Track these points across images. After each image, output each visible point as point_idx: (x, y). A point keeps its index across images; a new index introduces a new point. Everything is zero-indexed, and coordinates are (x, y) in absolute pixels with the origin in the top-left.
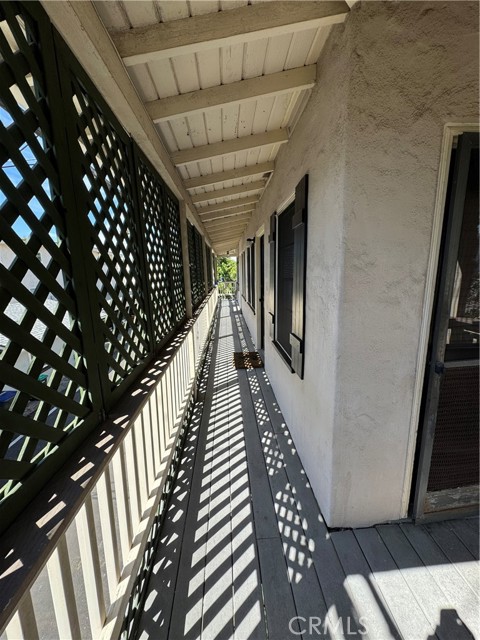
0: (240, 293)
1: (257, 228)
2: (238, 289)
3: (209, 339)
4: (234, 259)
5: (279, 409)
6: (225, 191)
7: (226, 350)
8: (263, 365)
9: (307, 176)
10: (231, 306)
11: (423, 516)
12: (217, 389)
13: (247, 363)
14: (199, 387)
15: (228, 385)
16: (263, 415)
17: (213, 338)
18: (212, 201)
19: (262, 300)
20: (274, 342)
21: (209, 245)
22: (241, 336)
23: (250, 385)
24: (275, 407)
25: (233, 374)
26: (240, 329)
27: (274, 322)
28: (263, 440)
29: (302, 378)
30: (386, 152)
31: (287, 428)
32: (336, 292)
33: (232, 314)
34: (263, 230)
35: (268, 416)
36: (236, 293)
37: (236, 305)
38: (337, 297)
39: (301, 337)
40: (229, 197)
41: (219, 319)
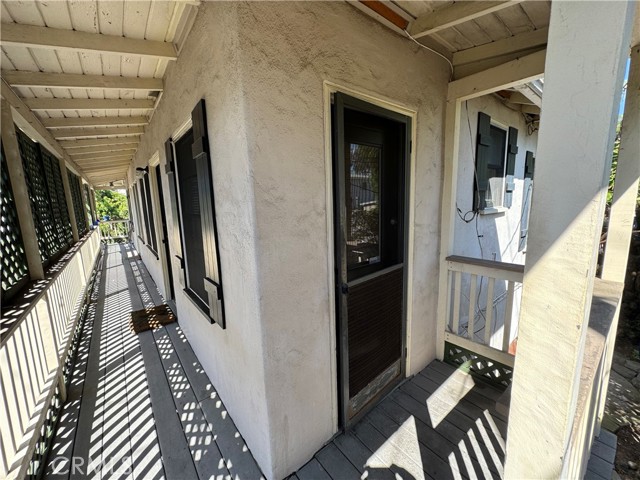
0: (135, 235)
1: (149, 156)
2: (132, 230)
3: (87, 301)
4: (123, 192)
5: (202, 368)
6: (90, 101)
7: (118, 311)
8: (175, 320)
9: (203, 102)
10: (124, 252)
11: (350, 423)
12: (105, 371)
13: (152, 322)
14: (70, 377)
15: (124, 359)
16: (181, 383)
17: (95, 297)
18: (71, 112)
19: (166, 241)
20: (187, 290)
21: (75, 172)
22: (142, 287)
23: (158, 350)
24: (196, 367)
25: (132, 340)
26: (139, 279)
27: (183, 266)
28: (184, 418)
29: (224, 327)
30: (280, 91)
31: (213, 389)
32: (250, 229)
33: (126, 261)
34: (157, 159)
35: (188, 382)
36: (130, 233)
37: (131, 250)
38: (252, 233)
39: (217, 281)
40: (101, 112)
41: (104, 270)
